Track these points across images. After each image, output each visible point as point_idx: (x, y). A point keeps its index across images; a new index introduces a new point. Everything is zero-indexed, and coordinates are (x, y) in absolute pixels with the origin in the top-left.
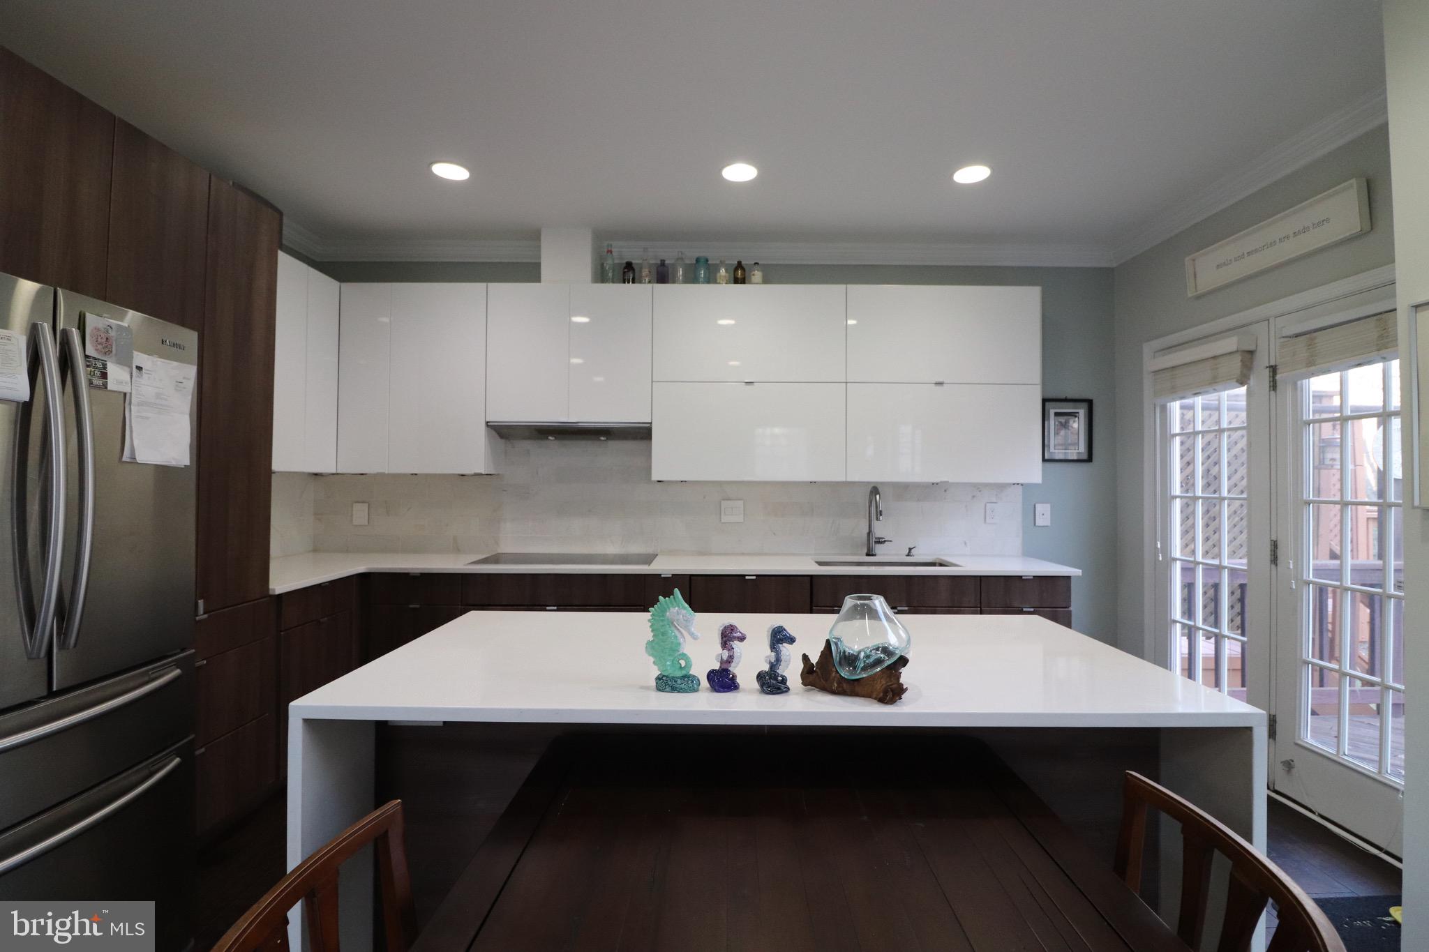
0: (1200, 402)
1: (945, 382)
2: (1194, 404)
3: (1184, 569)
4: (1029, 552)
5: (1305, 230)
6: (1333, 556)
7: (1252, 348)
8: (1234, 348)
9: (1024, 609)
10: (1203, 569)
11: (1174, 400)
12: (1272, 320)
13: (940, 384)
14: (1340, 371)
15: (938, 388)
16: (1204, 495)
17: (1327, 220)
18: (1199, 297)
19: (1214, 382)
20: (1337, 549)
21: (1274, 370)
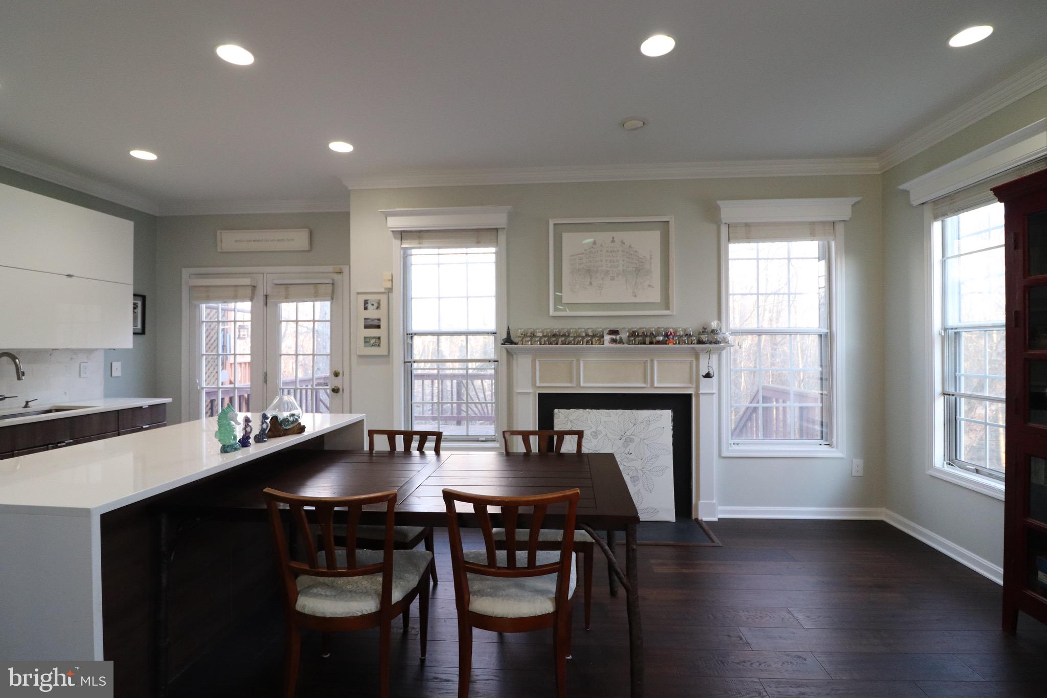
0: (221, 306)
1: (75, 275)
2: (218, 306)
3: (208, 394)
4: (108, 395)
5: (283, 240)
6: (231, 383)
7: (255, 285)
8: (249, 284)
9: (144, 427)
10: (222, 391)
11: (203, 303)
12: (265, 275)
13: (69, 276)
14: (297, 302)
15: (69, 279)
16: (206, 353)
17: (293, 240)
18: (222, 253)
19: (236, 298)
20: (232, 379)
21: (266, 296)
